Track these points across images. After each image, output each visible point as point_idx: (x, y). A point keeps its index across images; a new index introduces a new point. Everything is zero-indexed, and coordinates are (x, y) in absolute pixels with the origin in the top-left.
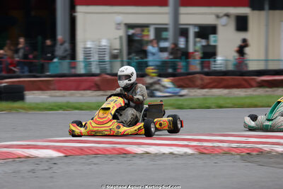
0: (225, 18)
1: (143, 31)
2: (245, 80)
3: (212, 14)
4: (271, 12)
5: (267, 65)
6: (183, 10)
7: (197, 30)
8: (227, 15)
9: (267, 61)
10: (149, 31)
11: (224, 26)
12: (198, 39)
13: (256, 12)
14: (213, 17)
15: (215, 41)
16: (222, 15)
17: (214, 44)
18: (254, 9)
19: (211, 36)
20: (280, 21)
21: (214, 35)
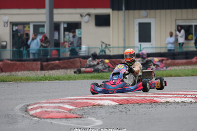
0: (87, 17)
1: (24, 27)
2: (113, 62)
3: (78, 14)
4: (127, 11)
6: (56, 11)
7: (66, 26)
8: (89, 15)
9: (124, 48)
10: (29, 27)
11: (87, 22)
12: (67, 33)
13: (116, 12)
14: (79, 16)
15: (81, 34)
16: (85, 14)
17: (79, 36)
18: (113, 10)
19: (77, 30)
20: (134, 18)
21: (79, 30)
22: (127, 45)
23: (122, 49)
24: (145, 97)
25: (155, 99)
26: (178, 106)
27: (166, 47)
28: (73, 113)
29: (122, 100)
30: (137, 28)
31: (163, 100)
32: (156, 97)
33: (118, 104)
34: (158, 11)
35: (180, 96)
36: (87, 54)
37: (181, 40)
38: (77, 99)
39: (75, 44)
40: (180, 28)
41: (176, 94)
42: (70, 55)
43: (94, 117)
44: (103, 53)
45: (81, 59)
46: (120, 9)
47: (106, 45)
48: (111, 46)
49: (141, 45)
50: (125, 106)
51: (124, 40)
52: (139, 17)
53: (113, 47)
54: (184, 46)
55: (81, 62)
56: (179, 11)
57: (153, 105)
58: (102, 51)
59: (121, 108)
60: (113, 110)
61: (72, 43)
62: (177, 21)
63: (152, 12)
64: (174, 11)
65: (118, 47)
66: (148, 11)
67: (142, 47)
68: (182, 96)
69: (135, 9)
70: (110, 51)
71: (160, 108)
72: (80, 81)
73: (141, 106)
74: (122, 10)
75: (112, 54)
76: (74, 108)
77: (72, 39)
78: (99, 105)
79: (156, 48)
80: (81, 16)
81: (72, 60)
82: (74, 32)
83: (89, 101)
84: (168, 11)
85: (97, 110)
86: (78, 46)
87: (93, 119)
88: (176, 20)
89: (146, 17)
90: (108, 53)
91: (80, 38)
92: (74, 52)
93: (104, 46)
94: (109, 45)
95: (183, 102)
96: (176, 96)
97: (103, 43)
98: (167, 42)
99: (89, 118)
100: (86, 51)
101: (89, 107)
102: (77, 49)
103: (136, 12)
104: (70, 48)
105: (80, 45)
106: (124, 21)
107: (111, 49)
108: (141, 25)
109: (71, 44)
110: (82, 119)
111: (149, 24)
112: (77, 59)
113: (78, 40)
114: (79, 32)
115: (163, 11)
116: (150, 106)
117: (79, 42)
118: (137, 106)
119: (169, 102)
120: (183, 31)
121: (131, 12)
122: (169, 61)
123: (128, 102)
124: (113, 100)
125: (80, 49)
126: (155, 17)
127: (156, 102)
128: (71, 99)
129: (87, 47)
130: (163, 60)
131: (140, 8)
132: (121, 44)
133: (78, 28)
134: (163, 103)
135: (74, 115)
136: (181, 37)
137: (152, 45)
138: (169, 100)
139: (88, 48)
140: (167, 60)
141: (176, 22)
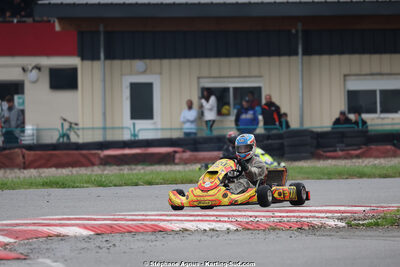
0: (35, 72)
2: (84, 156)
3: (17, 66)
4: (108, 62)
5: (105, 135)
8: (38, 68)
9: (104, 129)
11: (35, 82)
13: (88, 63)
14: (21, 70)
15: (23, 103)
16: (30, 68)
17: (21, 108)
18: (83, 59)
19: (16, 97)
20: (122, 75)
21: (20, 96)
22: (108, 125)
23: (101, 132)
24: (143, 220)
25: (162, 224)
26: (204, 237)
27: (181, 129)
28: (10, 250)
29: (100, 226)
30: (127, 93)
31: (176, 226)
32: (164, 220)
33: (92, 233)
34: (166, 62)
35: (208, 218)
36: (35, 142)
37: (210, 115)
38: (18, 225)
39: (13, 123)
40: (205, 93)
41: (201, 216)
42: (3, 142)
43: (49, 257)
44: (65, 139)
45: (24, 150)
46: (95, 57)
47: (71, 123)
48: (80, 126)
49: (134, 124)
50: (106, 238)
51: (104, 114)
52: (131, 74)
53: (83, 129)
54: (215, 126)
55: (24, 157)
56: (205, 61)
57: (159, 235)
58: (63, 136)
59: (99, 241)
60: (85, 245)
61: (7, 121)
62: (201, 80)
63: (156, 63)
64: (195, 62)
65: (93, 128)
66: (148, 61)
67: (137, 128)
68: (212, 218)
69: (123, 57)
70: (78, 136)
71: (172, 242)
72: (22, 190)
73: (137, 237)
74: (98, 59)
75: (81, 141)
76: (12, 240)
77: (6, 114)
78: (58, 236)
79: (162, 129)
80: (24, 70)
81: (7, 152)
82: (11, 100)
83: (40, 228)
84: (185, 62)
85: (55, 244)
86: (17, 127)
87: (48, 261)
88: (199, 78)
89: (144, 72)
90: (74, 139)
91: (23, 112)
92: (11, 138)
93: (66, 126)
94: (76, 124)
95: (213, 230)
96: (200, 218)
97: (65, 120)
98: (182, 119)
99: (41, 260)
100: (33, 135)
101: (41, 240)
102: (17, 132)
103: (126, 63)
104: (4, 130)
105: (22, 125)
106: (104, 81)
107: (80, 133)
108: (134, 87)
109: (5, 123)
110: (28, 261)
111: (150, 86)
112: (16, 150)
113: (19, 116)
114: (21, 101)
115: (175, 62)
116: (153, 237)
117: (21, 118)
118: (128, 237)
119: (187, 230)
120: (213, 99)
121: (117, 63)
122: (187, 155)
123: (112, 230)
124: (85, 227)
125: (23, 131)
126: (161, 73)
127: (163, 231)
128: (7, 225)
129: (35, 127)
130: (175, 152)
131: (133, 56)
132: (99, 123)
133: (17, 93)
134: (177, 233)
135: (13, 255)
136: (211, 110)
137: (155, 123)
138: (188, 225)
139: (38, 130)
140: (184, 152)
141: (198, 83)
